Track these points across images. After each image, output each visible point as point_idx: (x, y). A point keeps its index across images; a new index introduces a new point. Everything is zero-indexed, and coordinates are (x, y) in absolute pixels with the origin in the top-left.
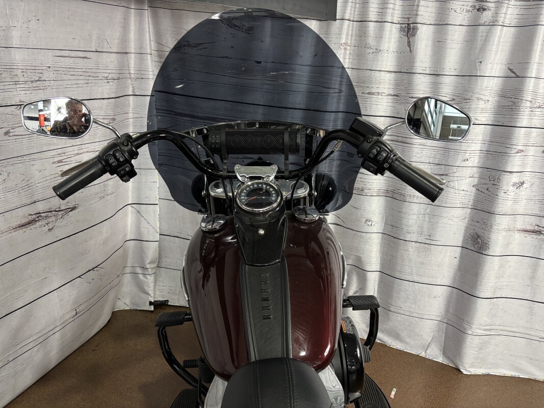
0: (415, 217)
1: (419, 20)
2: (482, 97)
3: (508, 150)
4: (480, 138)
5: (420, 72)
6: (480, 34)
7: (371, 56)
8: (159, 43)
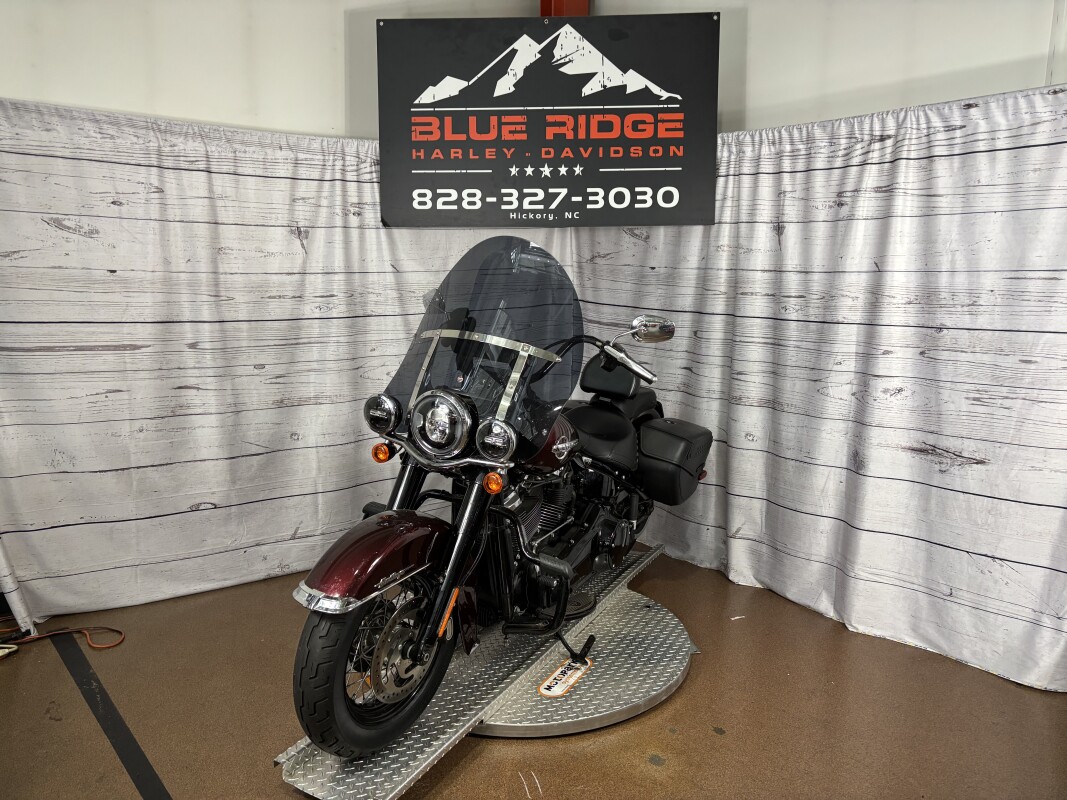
0: (794, 430)
1: (785, 220)
2: (848, 294)
3: (874, 352)
4: (854, 338)
5: (790, 269)
6: (840, 229)
7: (742, 256)
8: (579, 255)
